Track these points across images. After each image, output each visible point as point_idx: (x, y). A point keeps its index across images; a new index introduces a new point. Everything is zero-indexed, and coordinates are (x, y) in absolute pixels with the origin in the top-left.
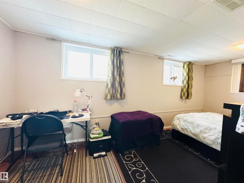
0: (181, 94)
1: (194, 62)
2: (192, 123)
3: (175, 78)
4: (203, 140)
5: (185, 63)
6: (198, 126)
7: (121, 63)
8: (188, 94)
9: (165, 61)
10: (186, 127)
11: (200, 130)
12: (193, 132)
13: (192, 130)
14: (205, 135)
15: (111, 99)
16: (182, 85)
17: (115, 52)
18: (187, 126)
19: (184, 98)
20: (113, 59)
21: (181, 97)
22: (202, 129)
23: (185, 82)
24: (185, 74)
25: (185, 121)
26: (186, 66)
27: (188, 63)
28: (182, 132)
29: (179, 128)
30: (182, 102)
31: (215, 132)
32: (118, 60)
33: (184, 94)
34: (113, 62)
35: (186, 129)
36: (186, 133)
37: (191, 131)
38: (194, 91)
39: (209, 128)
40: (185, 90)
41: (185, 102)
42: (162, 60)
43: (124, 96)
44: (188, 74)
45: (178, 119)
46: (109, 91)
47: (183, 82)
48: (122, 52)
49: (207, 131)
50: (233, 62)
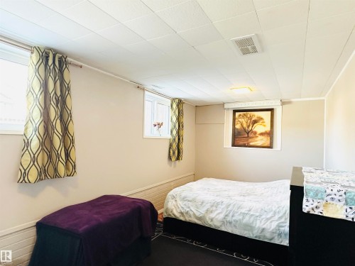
0: (170, 152)
1: (185, 100)
2: (193, 200)
3: (160, 125)
4: (211, 223)
5: (173, 100)
6: (203, 203)
7: (65, 89)
8: (179, 153)
9: (146, 92)
10: (187, 210)
11: (205, 209)
12: (197, 214)
13: (195, 212)
14: (212, 215)
15: (40, 179)
16: (169, 136)
17: (50, 62)
18: (189, 207)
19: (173, 159)
20: (43, 77)
21: (170, 158)
22: (208, 206)
23: (174, 132)
24: (175, 119)
25: (184, 199)
26: (175, 106)
27: (177, 101)
28: (182, 218)
29: (176, 214)
30: (171, 166)
31: (223, 207)
32: (58, 83)
33: (174, 153)
34: (45, 86)
35: (187, 213)
36: (187, 219)
37: (194, 214)
38: (185, 146)
39: (215, 204)
40: (175, 146)
41: (175, 166)
42: (142, 91)
43: (74, 167)
44: (178, 119)
45: (174, 197)
46: (34, 160)
47: (172, 132)
48: (67, 63)
49: (214, 208)
50: (226, 106)
